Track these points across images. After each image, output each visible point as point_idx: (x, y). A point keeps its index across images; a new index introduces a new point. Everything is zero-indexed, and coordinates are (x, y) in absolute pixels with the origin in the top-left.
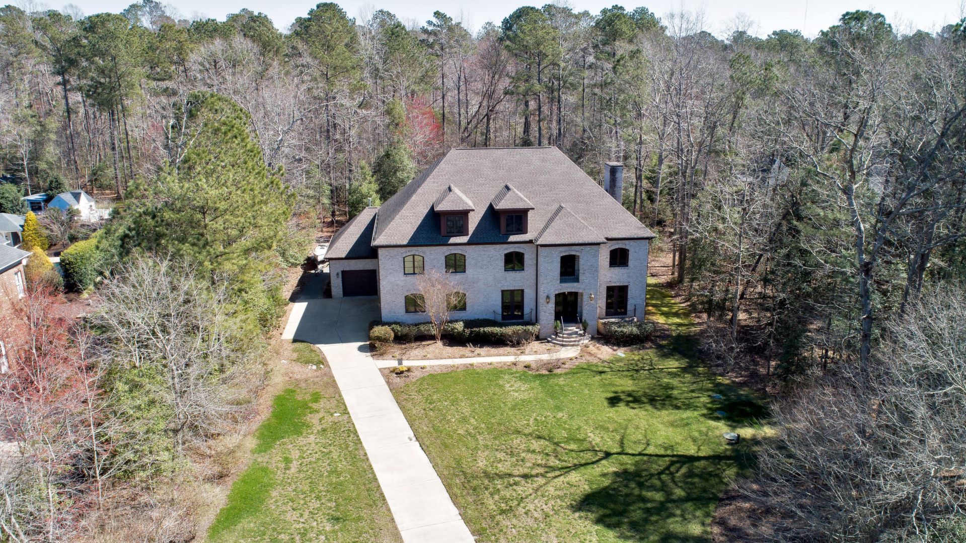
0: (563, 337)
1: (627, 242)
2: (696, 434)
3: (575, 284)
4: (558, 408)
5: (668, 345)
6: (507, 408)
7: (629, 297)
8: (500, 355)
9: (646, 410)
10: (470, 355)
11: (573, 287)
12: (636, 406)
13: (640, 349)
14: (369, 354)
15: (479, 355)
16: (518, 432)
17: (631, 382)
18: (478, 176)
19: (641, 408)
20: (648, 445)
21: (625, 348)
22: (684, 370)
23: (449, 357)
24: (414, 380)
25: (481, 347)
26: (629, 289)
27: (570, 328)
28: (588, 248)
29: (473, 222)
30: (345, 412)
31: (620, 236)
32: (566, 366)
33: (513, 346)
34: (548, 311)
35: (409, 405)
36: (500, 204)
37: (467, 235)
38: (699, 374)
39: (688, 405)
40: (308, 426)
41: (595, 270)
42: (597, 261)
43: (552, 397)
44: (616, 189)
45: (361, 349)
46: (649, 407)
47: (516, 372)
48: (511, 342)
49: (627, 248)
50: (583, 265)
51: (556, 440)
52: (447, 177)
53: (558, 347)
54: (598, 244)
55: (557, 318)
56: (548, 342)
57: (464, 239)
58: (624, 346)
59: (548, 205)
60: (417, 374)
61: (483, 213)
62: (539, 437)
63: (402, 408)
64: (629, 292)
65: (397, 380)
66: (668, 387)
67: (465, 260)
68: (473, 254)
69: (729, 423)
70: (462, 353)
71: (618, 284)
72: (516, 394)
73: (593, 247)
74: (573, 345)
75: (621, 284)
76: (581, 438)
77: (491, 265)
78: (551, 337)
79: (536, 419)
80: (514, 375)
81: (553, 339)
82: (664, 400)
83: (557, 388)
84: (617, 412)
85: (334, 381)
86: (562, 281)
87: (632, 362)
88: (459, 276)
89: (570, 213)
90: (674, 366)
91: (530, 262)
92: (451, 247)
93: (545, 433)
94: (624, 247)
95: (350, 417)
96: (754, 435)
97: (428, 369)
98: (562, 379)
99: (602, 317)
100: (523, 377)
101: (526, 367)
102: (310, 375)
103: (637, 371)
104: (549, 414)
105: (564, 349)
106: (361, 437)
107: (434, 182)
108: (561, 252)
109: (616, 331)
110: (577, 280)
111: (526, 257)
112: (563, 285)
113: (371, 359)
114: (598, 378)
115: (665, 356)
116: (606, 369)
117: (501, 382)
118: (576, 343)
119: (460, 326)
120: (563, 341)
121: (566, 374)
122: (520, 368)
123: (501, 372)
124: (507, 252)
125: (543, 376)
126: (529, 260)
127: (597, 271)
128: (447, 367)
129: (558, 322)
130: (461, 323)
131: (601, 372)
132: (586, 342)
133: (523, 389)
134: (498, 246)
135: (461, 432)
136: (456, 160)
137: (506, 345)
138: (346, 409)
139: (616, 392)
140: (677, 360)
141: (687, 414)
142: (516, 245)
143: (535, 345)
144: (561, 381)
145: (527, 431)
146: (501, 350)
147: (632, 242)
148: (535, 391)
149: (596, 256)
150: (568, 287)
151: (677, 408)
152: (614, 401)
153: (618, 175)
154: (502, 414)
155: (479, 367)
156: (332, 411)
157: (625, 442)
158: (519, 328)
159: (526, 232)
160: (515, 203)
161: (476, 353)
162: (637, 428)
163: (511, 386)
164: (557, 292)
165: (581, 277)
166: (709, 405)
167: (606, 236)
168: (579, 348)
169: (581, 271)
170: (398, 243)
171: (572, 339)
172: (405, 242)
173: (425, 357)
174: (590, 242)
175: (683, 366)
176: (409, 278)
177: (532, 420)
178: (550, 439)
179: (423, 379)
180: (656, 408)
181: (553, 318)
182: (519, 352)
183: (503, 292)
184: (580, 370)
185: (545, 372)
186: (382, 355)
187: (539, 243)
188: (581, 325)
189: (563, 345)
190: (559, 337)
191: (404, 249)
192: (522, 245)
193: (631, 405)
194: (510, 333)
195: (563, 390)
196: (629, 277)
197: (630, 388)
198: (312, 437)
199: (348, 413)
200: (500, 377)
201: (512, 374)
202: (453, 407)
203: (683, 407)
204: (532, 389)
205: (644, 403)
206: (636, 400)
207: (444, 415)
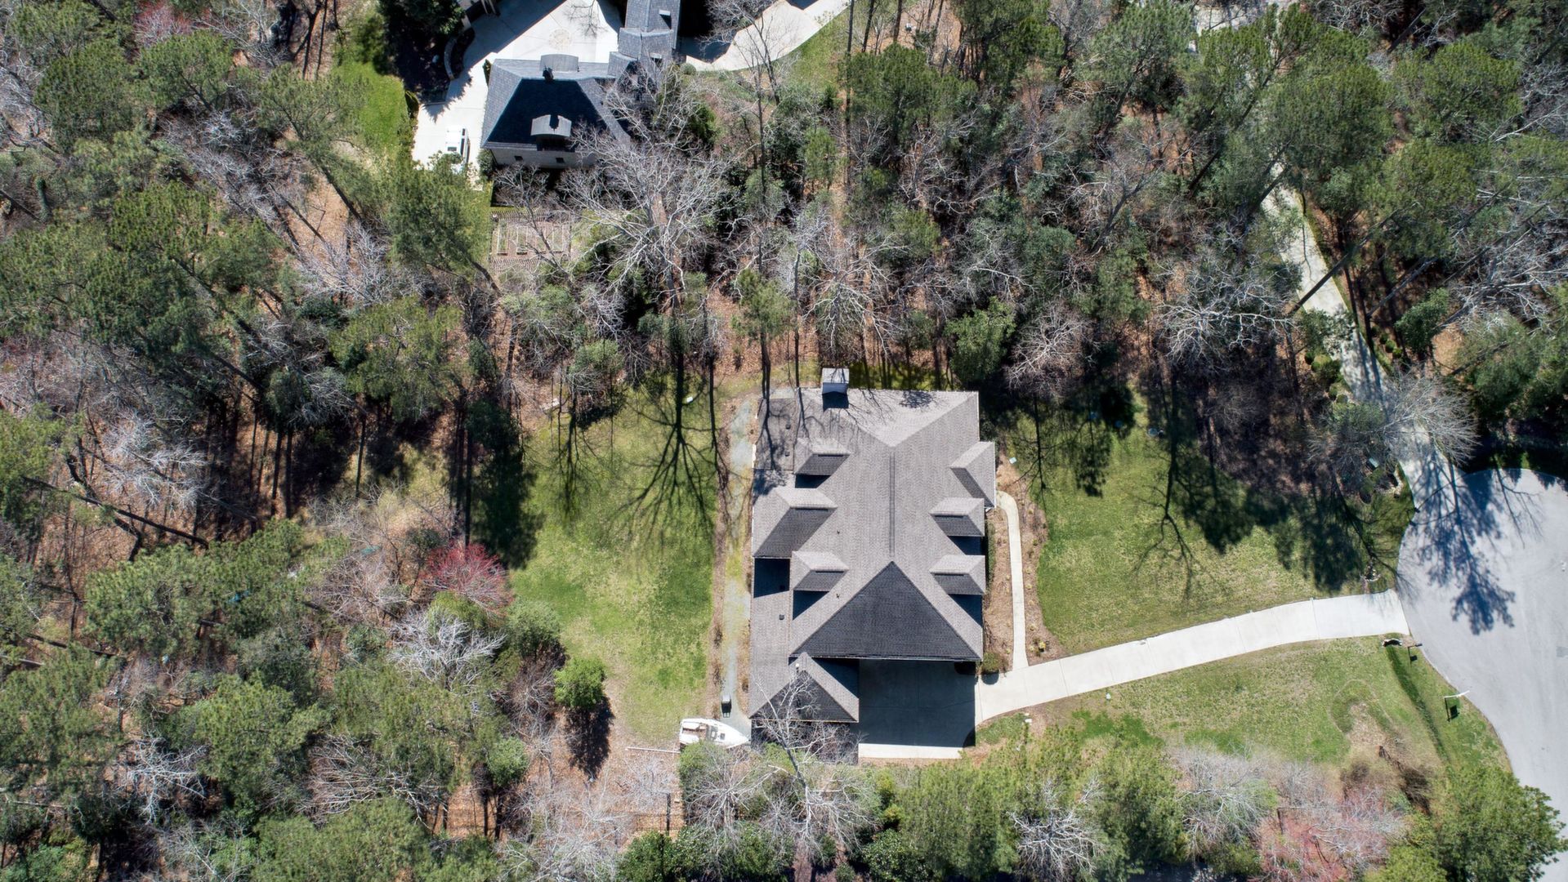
9: (1107, 473)
12: (1101, 478)
14: (1000, 675)
15: (1009, 580)
17: (1059, 469)
19: (1104, 476)
22: (1039, 420)
30: (1107, 690)
40: (1127, 716)
43: (1090, 534)
45: (992, 682)
60: (1043, 634)
62: (1146, 555)
63: (1097, 648)
65: (1055, 651)
66: (1072, 445)
72: (1085, 561)
80: (1051, 556)
82: (1093, 456)
85: (1051, 702)
93: (1143, 551)
95: (1111, 687)
97: (1034, 625)
98: (1059, 521)
102: (1043, 723)
103: (1039, 458)
113: (1008, 674)
114: (1058, 495)
116: (1039, 481)
125: (1051, 536)
128: (1028, 609)
131: (1043, 486)
135: (1136, 608)
138: (1100, 690)
139: (1079, 486)
140: (1017, 419)
141: (1116, 445)
151: (1108, 450)
156: (1103, 701)
173: (1011, 627)
179: (1052, 630)
184: (1037, 501)
185: (1045, 531)
186: (1004, 664)
193: (1099, 479)
197: (1070, 474)
198: (1142, 711)
199: (1107, 689)
200: (1054, 569)
201: (1048, 558)
202: (1101, 611)
203: (1104, 446)
204: (1076, 547)
205: (1096, 471)
206: (1093, 476)
207: (1112, 618)
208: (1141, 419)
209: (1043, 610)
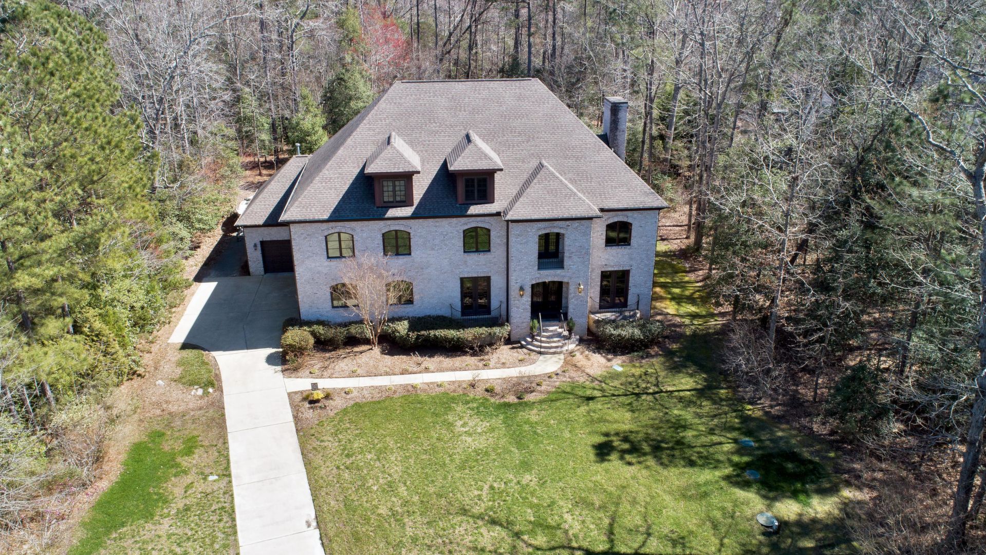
0: (541, 341)
1: (629, 213)
2: (718, 514)
3: (559, 271)
4: (525, 466)
5: (680, 350)
6: (452, 467)
7: (630, 285)
8: (455, 370)
9: (647, 467)
10: (415, 369)
11: (555, 276)
12: (634, 461)
13: (642, 358)
14: (279, 368)
15: (427, 370)
16: (464, 511)
17: (628, 415)
18: (430, 120)
19: (639, 463)
20: (649, 535)
21: (624, 358)
22: (701, 393)
23: (387, 374)
24: (332, 414)
25: (431, 356)
26: (631, 274)
27: (551, 328)
28: (576, 223)
29: (420, 187)
30: (226, 474)
31: (621, 206)
32: (543, 388)
33: (473, 355)
34: (521, 308)
35: (318, 460)
36: (456, 164)
37: (412, 205)
38: (721, 400)
39: (706, 458)
40: (166, 501)
41: (585, 253)
42: (588, 241)
43: (520, 445)
44: (618, 133)
45: (271, 360)
46: (651, 462)
47: (474, 400)
48: (472, 348)
49: (630, 221)
50: (569, 245)
51: (517, 528)
52: (387, 121)
53: (534, 356)
54: (591, 218)
55: (534, 315)
56: (522, 347)
57: (408, 211)
58: (623, 354)
59: (523, 162)
60: (338, 403)
61: (435, 173)
62: (494, 522)
63: (308, 464)
64: (631, 279)
65: (308, 413)
66: (680, 425)
67: (410, 239)
68: (420, 231)
69: (763, 492)
70: (404, 366)
71: (616, 269)
72: (469, 440)
73: (583, 222)
74: (554, 353)
75: (621, 269)
76: (554, 524)
77: (445, 245)
78: (526, 341)
79: (492, 488)
80: (471, 405)
81: (528, 343)
82: (672, 449)
83: (526, 427)
84: (607, 471)
85: (223, 415)
86: (539, 268)
87: (630, 379)
88: (402, 260)
89: (552, 174)
90: (688, 387)
91: (498, 241)
92: (389, 222)
93: (502, 516)
94: (625, 220)
95: (230, 482)
96: (800, 515)
97: (355, 394)
98: (535, 411)
99: (594, 310)
100: (482, 409)
101: (487, 390)
102: (191, 406)
103: (638, 395)
104: (511, 477)
105: (542, 357)
106: (239, 522)
107: (369, 129)
108: (539, 229)
109: (612, 335)
110: (561, 265)
111: (493, 234)
112: (542, 272)
113: (280, 375)
114: (583, 409)
115: (675, 369)
116: (597, 393)
117: (450, 418)
118: (559, 350)
119: (402, 328)
120: (541, 347)
121: (541, 402)
122: (479, 392)
123: (453, 399)
124: (466, 227)
125: (508, 405)
126: (497, 238)
127: (588, 253)
128: (380, 389)
129: (535, 321)
130: (406, 322)
131: (590, 399)
132: (571, 346)
133: (479, 430)
134: (455, 219)
135: (383, 510)
136: (400, 98)
137: (465, 353)
138: (228, 468)
139: (607, 435)
140: (691, 376)
141: (706, 475)
142: (479, 219)
143: (504, 352)
144: (533, 415)
145: (476, 510)
146: (458, 361)
147: (636, 214)
148: (496, 434)
149: (587, 234)
150: (550, 276)
151: (692, 464)
152: (603, 451)
153: (621, 115)
154: (445, 478)
155: (425, 391)
156: (207, 471)
157: (617, 530)
158: (483, 331)
159: (492, 202)
160: (476, 162)
161: (423, 366)
162: (634, 502)
163: (463, 426)
164: (534, 282)
165: (567, 262)
166: (736, 459)
167: (601, 206)
168: (562, 356)
169: (566, 254)
170: (316, 218)
171: (554, 345)
172: (326, 217)
173: (353, 374)
174: (579, 216)
175: (699, 387)
176: (334, 263)
177: (486, 487)
178: (507, 525)
179: (345, 411)
180: (662, 464)
181: (529, 314)
182: (481, 364)
183: (462, 280)
184: (562, 394)
185: (512, 399)
186: (296, 369)
187: (508, 217)
188: (565, 325)
189: (540, 353)
190: (537, 340)
191: (325, 225)
192: (487, 218)
193: (628, 457)
194: (470, 339)
195: (535, 433)
196: (631, 259)
197: (626, 427)
198: (166, 522)
199: (229, 475)
200: (450, 409)
201: (467, 403)
202: (378, 464)
203: (699, 462)
204: (492, 430)
205: (645, 454)
206: (634, 449)
207: (364, 479)
208: (789, 509)
209: (379, 402)
